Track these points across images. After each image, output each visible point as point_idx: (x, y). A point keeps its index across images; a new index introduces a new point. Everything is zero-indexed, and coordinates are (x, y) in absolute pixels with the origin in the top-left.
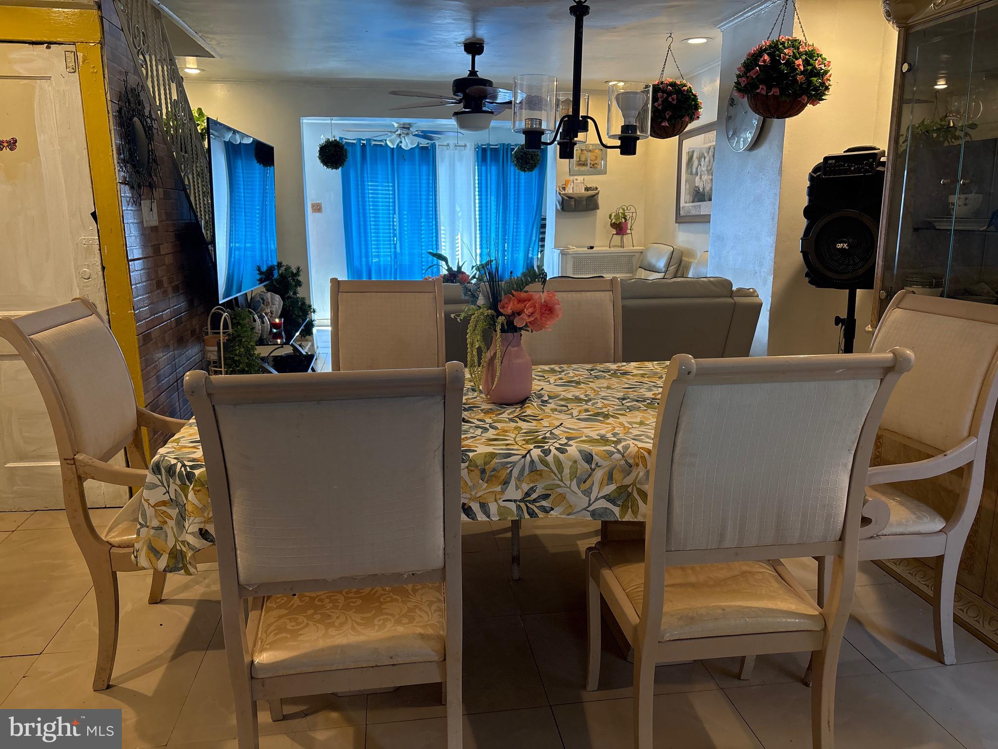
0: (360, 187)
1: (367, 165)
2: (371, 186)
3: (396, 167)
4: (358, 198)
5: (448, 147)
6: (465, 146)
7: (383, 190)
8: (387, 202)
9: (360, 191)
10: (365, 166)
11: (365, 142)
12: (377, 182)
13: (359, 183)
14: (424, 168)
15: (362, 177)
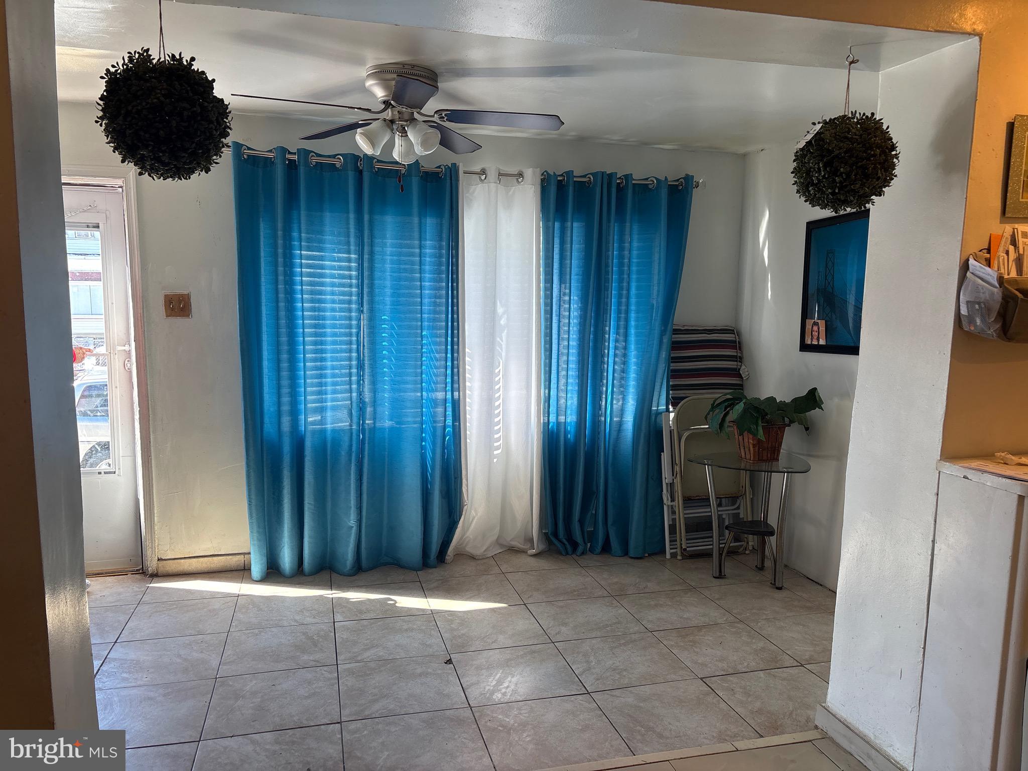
0: (280, 260)
1: (299, 211)
2: (309, 258)
3: (366, 217)
4: (277, 285)
5: (483, 177)
6: (521, 175)
7: (333, 268)
8: (343, 294)
9: (281, 269)
10: (295, 213)
11: (296, 157)
12: (320, 250)
13: (280, 251)
14: (430, 223)
15: (288, 238)
